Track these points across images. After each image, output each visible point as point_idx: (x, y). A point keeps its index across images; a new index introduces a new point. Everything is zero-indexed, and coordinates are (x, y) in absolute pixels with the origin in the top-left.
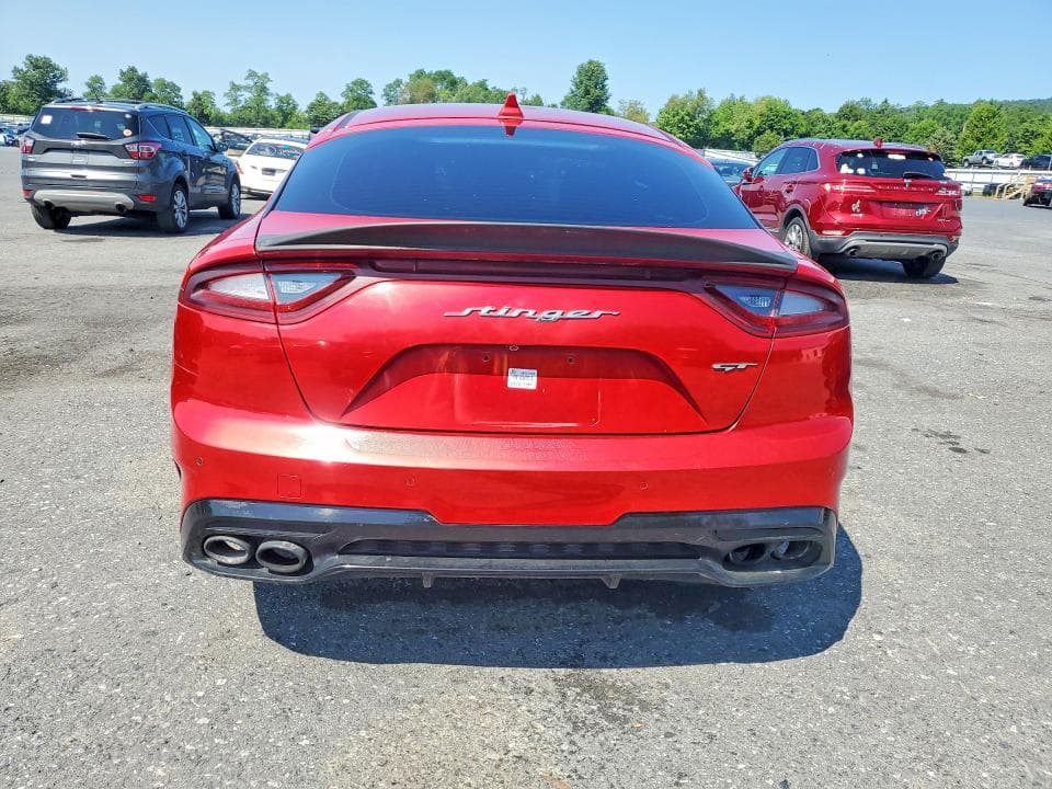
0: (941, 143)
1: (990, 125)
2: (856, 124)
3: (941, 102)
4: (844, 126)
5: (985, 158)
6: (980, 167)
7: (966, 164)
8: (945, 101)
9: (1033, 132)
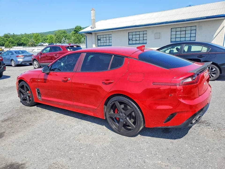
0: (32, 42)
1: (38, 38)
2: (10, 39)
3: (25, 34)
4: (7, 39)
5: (41, 44)
6: (41, 46)
7: (38, 46)
8: (26, 33)
9: (45, 39)
